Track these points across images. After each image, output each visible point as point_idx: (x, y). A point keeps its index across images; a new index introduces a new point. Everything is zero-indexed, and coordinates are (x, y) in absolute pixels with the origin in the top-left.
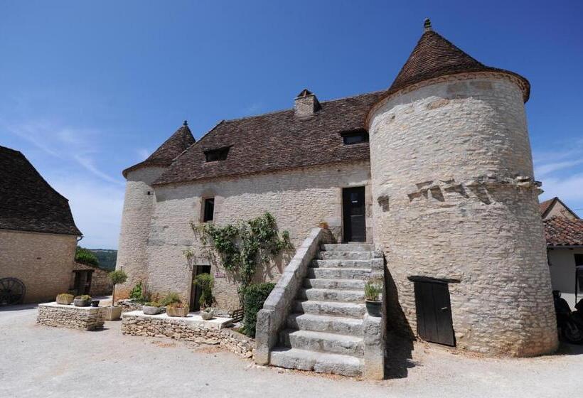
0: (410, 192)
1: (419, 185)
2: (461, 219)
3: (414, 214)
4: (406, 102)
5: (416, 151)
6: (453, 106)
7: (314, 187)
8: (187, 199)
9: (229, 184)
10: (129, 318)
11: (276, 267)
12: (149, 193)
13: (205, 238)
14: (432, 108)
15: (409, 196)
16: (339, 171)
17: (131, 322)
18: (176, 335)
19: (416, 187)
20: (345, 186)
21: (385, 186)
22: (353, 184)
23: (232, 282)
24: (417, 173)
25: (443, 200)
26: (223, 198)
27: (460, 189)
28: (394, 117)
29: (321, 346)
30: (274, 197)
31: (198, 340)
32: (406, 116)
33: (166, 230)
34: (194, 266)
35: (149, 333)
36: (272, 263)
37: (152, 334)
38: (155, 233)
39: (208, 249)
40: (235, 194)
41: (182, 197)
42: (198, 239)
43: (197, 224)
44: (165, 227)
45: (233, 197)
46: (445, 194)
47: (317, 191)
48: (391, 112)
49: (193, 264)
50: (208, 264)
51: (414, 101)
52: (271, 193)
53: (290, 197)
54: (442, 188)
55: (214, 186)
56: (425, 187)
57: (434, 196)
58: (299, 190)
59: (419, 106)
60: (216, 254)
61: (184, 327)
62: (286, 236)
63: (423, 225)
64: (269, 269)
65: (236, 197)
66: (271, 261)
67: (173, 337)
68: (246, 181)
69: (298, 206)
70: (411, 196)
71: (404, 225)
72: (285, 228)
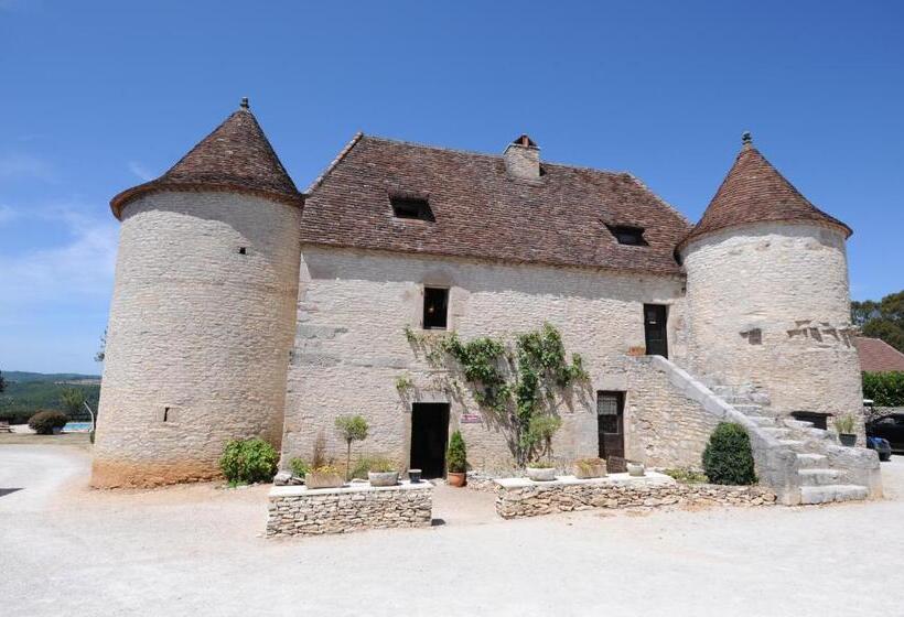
0: (789, 329)
1: (798, 323)
2: (836, 359)
3: (794, 351)
4: (785, 234)
5: (795, 288)
6: (825, 252)
7: (610, 297)
8: (388, 284)
9: (480, 270)
10: (520, 492)
11: (565, 404)
12: (243, 251)
13: (437, 357)
14: (810, 249)
15: (789, 332)
16: (641, 281)
17: (525, 496)
18: (609, 502)
19: (795, 324)
20: (648, 302)
21: (755, 317)
22: (658, 301)
23: (493, 429)
24: (796, 310)
25: (821, 341)
26: (467, 292)
27: (832, 331)
28: (767, 246)
29: (815, 480)
30: (556, 303)
31: (649, 501)
32: (784, 249)
33: (343, 336)
34: (414, 404)
35: (563, 507)
36: (558, 399)
37: (570, 508)
38: (314, 340)
39: (442, 376)
40: (490, 289)
41: (380, 278)
42: (422, 358)
43: (418, 330)
44: (338, 331)
45: (485, 293)
46: (824, 336)
47: (616, 303)
48: (766, 238)
49: (412, 401)
50: (445, 401)
51: (795, 235)
52: (551, 296)
53: (580, 306)
54: (819, 329)
55: (448, 267)
56: (804, 326)
57: (813, 335)
58: (591, 299)
59: (799, 243)
60: (461, 384)
61: (624, 489)
62: (578, 361)
63: (805, 362)
64: (554, 408)
65: (493, 295)
66: (556, 396)
67: (606, 506)
68: (509, 271)
69: (591, 320)
70: (791, 333)
71: (783, 360)
72: (575, 350)
